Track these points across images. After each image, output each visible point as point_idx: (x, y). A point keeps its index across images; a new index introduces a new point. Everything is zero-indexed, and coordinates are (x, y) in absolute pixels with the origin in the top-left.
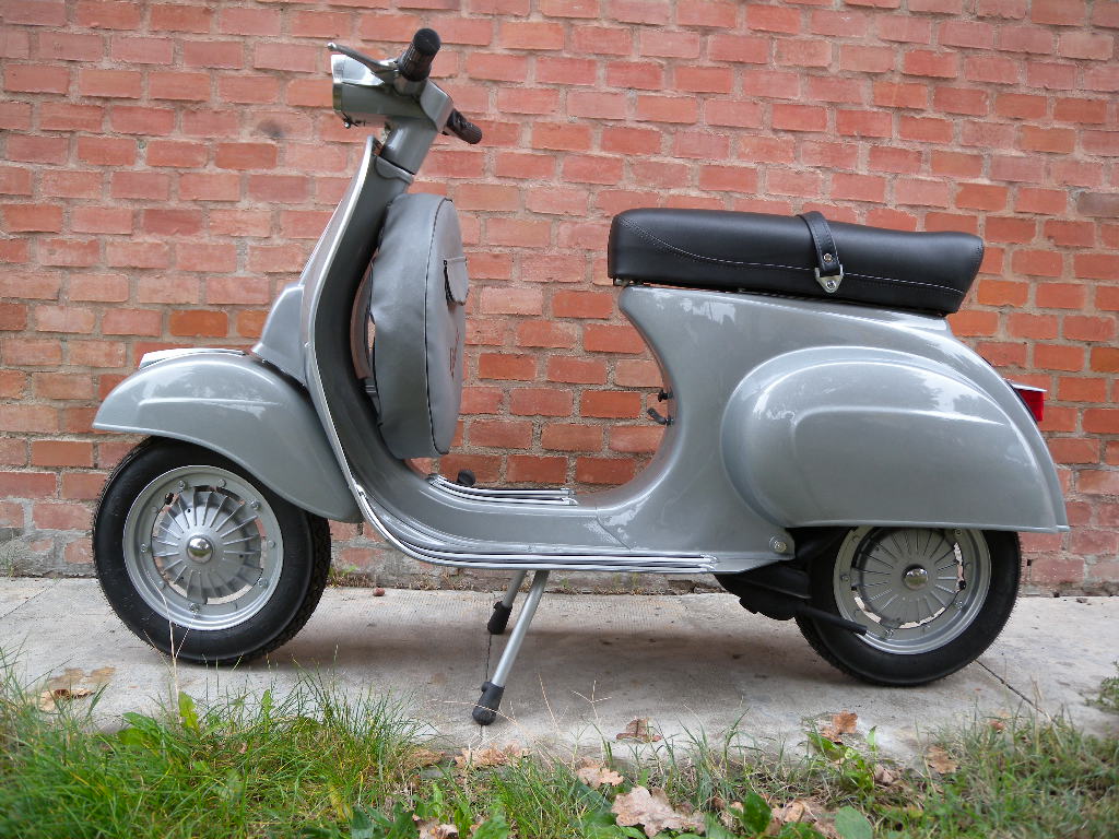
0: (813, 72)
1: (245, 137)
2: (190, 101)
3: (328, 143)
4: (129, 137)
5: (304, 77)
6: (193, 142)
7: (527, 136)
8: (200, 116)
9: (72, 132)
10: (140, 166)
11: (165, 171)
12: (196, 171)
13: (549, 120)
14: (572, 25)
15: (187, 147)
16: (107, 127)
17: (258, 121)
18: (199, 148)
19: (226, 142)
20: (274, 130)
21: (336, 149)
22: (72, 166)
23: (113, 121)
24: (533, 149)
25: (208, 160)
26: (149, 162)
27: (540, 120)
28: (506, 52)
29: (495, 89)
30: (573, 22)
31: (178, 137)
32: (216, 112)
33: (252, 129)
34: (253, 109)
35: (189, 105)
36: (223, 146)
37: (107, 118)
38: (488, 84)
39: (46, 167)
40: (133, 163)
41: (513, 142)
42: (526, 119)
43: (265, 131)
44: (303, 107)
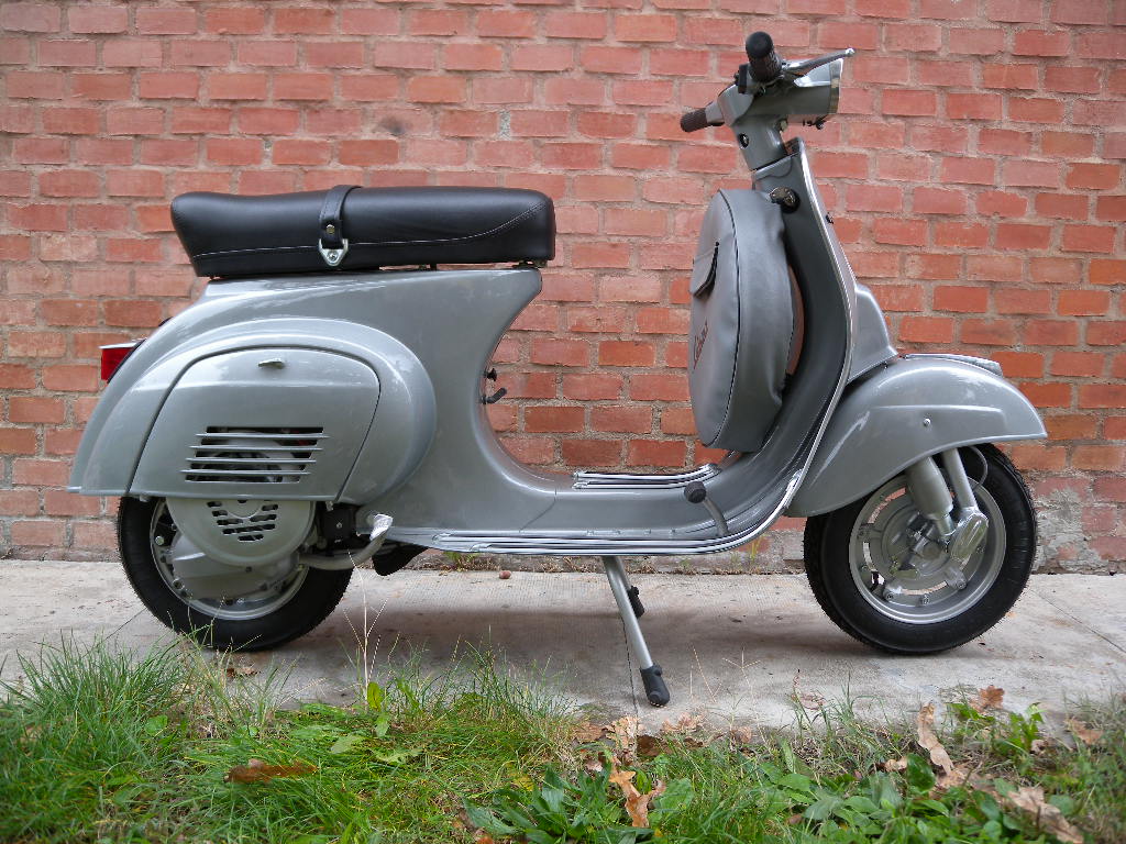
0: (922, 57)
1: (367, 133)
2: (313, 101)
3: (448, 138)
4: (255, 138)
5: (424, 74)
6: (317, 140)
7: (642, 127)
8: (323, 116)
9: (202, 134)
10: (267, 165)
11: (291, 169)
12: (319, 168)
13: (663, 111)
14: (685, 17)
15: (310, 145)
16: (234, 129)
17: (380, 118)
18: (322, 146)
19: (349, 139)
20: (396, 127)
21: (456, 144)
22: (202, 167)
23: (240, 122)
24: (649, 140)
25: (332, 157)
26: (274, 161)
27: (655, 111)
28: (621, 45)
29: (610, 81)
30: (685, 13)
31: (302, 136)
32: (339, 111)
33: (374, 126)
34: (375, 107)
35: (312, 105)
36: (346, 143)
37: (234, 120)
38: (604, 77)
39: (178, 169)
40: (258, 162)
41: (628, 133)
42: (639, 110)
43: (385, 127)
44: (423, 103)
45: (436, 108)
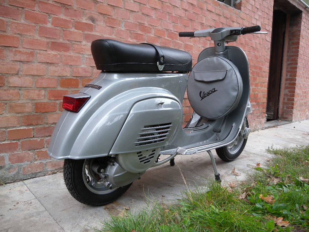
1: (84, 20)
2: (67, 5)
3: (108, 26)
4: (45, 14)
6: (68, 19)
7: (153, 31)
8: (70, 10)
9: (23, 8)
10: (49, 25)
11: (58, 28)
12: (68, 30)
13: (158, 28)
15: (65, 21)
16: (36, 8)
17: (88, 16)
18: (69, 21)
19: (79, 21)
20: (93, 19)
21: (110, 28)
22: (23, 21)
23: (39, 7)
24: (155, 35)
25: (72, 26)
26: (52, 24)
27: (156, 28)
29: (147, 17)
31: (62, 16)
32: (75, 10)
33: (86, 18)
34: (87, 11)
35: (66, 6)
36: (77, 22)
37: (37, 5)
39: (11, 20)
40: (46, 24)
41: (150, 33)
42: (153, 27)
43: (90, 19)
44: (101, 13)
45: (105, 16)
